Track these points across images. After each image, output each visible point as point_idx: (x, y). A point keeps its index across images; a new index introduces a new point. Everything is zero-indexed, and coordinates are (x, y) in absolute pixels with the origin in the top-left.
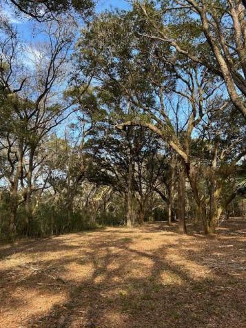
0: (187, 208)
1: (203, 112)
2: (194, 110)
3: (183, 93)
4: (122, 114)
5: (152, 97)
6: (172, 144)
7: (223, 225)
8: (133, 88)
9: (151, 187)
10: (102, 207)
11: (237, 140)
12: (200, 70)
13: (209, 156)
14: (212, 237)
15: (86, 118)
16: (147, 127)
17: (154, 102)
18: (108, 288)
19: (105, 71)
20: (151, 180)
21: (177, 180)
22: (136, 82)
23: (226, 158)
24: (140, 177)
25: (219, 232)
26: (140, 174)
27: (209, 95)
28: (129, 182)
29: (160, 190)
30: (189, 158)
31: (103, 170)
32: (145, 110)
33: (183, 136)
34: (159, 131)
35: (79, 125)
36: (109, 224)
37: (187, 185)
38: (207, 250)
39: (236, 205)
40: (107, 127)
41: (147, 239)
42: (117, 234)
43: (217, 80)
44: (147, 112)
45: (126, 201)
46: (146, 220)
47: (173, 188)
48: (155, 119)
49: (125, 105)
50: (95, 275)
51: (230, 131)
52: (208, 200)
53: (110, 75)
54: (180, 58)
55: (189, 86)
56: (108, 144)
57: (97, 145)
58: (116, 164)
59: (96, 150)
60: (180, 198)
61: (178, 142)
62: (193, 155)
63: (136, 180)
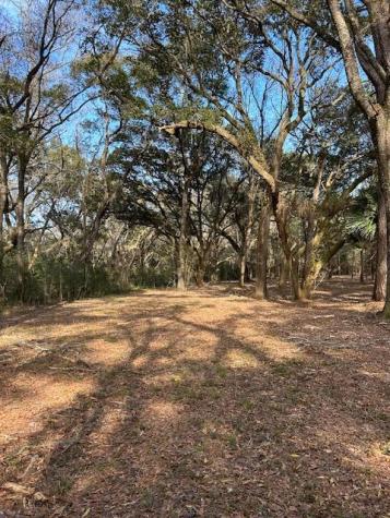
0: (271, 261)
1: (305, 109)
2: (290, 105)
3: (274, 73)
4: (173, 108)
5: (222, 78)
6: (253, 161)
7: (322, 286)
8: (191, 61)
9: (216, 230)
10: (138, 259)
11: (354, 157)
12: (305, 33)
13: (309, 182)
14: (305, 305)
15: (111, 112)
16: (215, 131)
17: (225, 87)
18: (153, 373)
19: (144, 29)
20: (217, 219)
21: (256, 220)
22: (197, 51)
23: (335, 186)
24: (199, 213)
25: (316, 297)
26: (199, 209)
27: (316, 80)
28: (182, 221)
29: (230, 234)
30: (278, 185)
31: (140, 201)
32: (210, 101)
33: (271, 148)
34: (233, 140)
35: (99, 124)
36: (150, 286)
37: (273, 227)
38: (297, 322)
39: (344, 257)
40: (147, 129)
41: (208, 306)
42: (164, 299)
43: (332, 52)
44: (213, 105)
45: (177, 250)
46: (206, 279)
47: (249, 231)
48: (227, 117)
49: (177, 91)
50: (134, 356)
51: (345, 142)
52: (302, 250)
53: (151, 36)
54: (272, 11)
55: (284, 61)
56: (147, 157)
57: (130, 159)
58: (160, 192)
59: (128, 168)
60: (260, 248)
61: (263, 159)
62: (284, 179)
63: (193, 217)
